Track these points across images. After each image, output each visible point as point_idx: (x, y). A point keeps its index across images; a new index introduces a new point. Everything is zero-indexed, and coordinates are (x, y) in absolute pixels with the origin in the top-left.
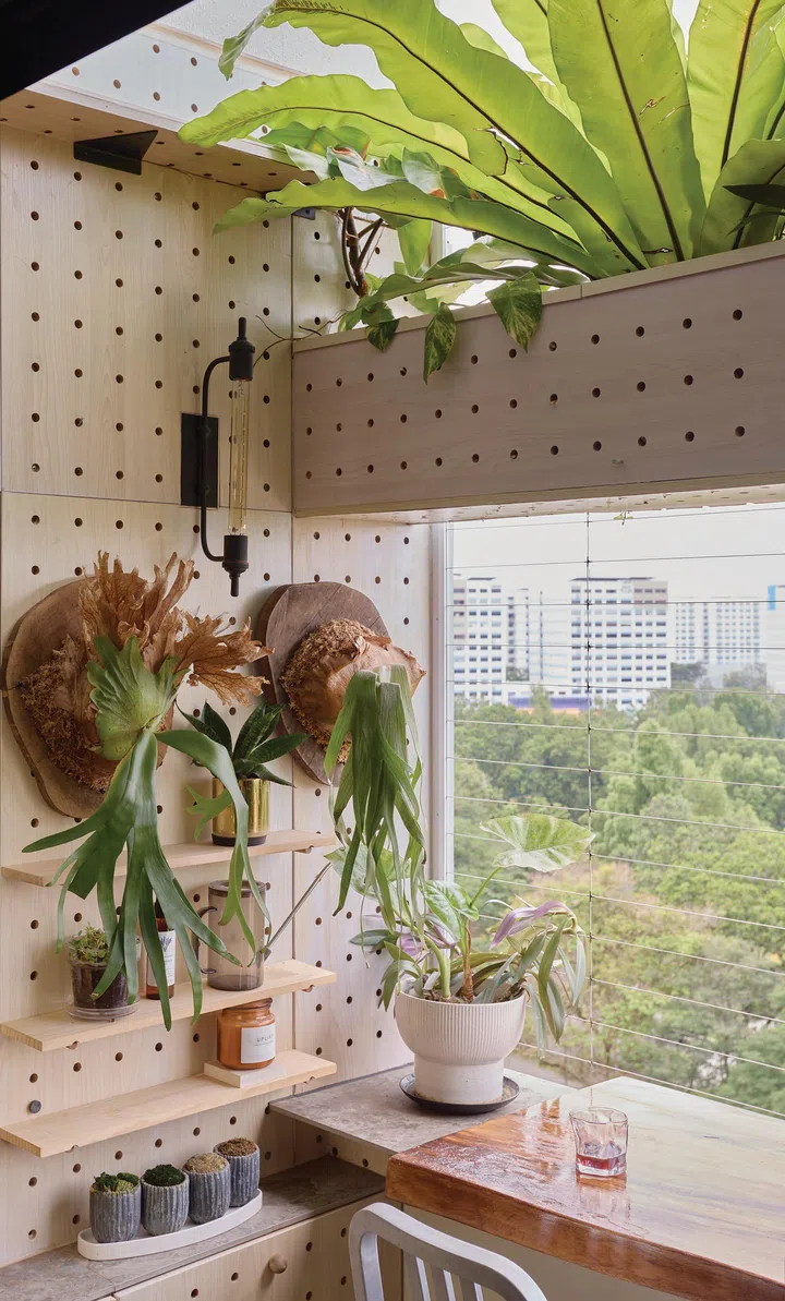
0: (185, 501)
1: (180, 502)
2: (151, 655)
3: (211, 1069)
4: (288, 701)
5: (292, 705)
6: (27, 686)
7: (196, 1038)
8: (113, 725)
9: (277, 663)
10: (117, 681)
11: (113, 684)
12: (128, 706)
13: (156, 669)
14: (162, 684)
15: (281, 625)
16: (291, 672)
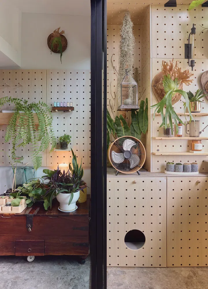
0: (185, 58)
1: (184, 58)
2: (173, 78)
3: (190, 151)
4: (206, 90)
5: (207, 91)
6: (155, 86)
7: (188, 146)
8: (167, 89)
9: (204, 84)
10: (167, 82)
11: (167, 83)
12: (169, 87)
13: (174, 80)
14: (175, 83)
15: (204, 77)
16: (206, 85)
